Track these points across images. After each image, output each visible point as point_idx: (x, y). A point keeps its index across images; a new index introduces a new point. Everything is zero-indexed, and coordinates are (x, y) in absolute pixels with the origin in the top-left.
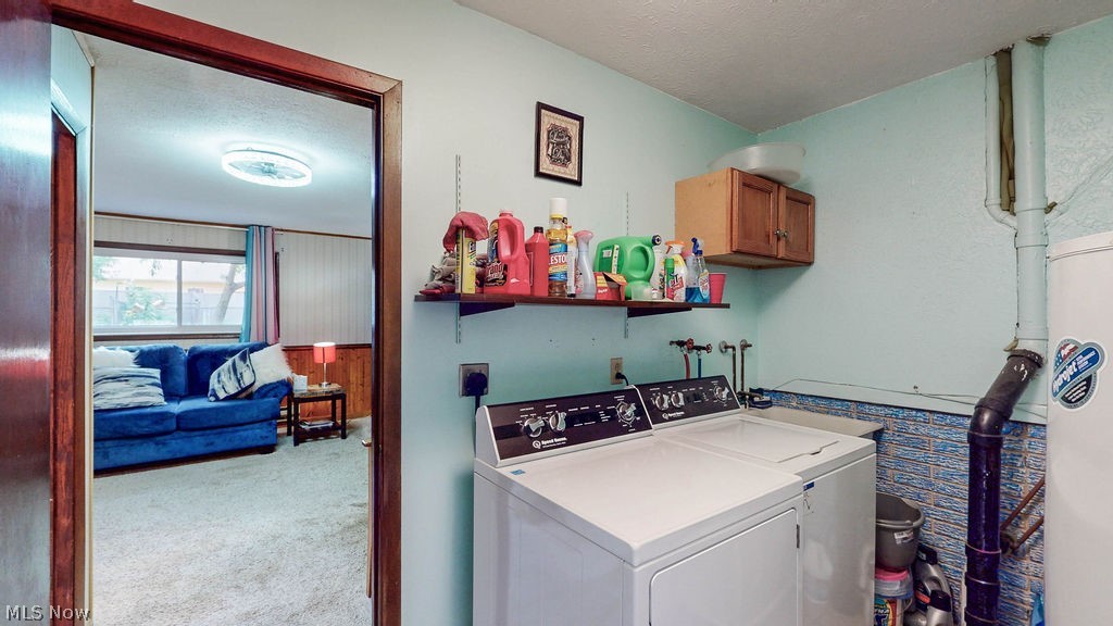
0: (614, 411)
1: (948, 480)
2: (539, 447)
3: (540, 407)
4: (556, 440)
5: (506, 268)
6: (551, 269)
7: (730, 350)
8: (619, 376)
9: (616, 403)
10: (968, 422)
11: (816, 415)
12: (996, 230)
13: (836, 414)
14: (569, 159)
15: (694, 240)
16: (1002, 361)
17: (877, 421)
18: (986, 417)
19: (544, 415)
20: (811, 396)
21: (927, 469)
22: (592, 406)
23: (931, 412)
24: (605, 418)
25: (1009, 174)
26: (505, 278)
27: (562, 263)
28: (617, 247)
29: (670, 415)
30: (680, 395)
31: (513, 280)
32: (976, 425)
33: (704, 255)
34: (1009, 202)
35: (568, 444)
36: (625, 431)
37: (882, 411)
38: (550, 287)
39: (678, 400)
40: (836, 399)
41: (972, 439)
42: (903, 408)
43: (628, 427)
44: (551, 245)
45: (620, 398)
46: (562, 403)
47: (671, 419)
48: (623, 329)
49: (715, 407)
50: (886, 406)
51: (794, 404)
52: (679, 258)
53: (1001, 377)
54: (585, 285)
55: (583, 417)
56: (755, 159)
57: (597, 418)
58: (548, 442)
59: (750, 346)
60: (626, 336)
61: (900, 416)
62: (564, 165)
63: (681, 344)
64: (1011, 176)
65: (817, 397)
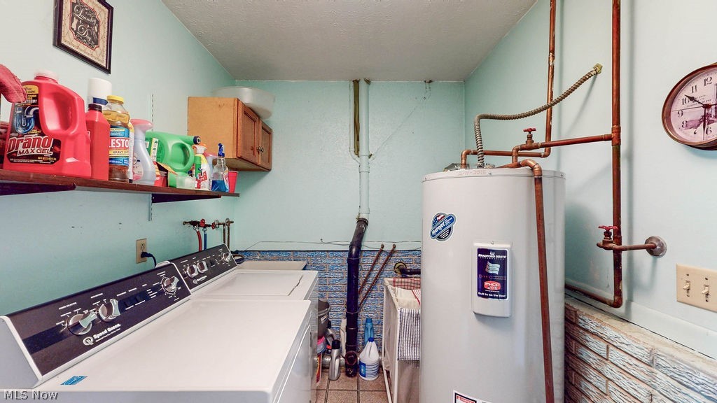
0: (159, 286)
1: (334, 284)
2: (91, 342)
3: (84, 299)
4: (109, 329)
5: (57, 143)
6: (111, 152)
7: (221, 226)
8: (145, 255)
9: (159, 279)
10: (347, 254)
11: (272, 262)
12: (352, 162)
13: (283, 260)
14: (97, 43)
15: (220, 145)
16: (355, 225)
17: (304, 260)
18: (354, 250)
19: (90, 307)
20: (269, 251)
21: (326, 281)
22: (139, 286)
23: (327, 251)
24: (153, 295)
25: (357, 138)
26: (57, 155)
27: (125, 148)
28: (154, 140)
29: (198, 280)
30: (204, 263)
31: (69, 160)
32: (350, 255)
33: (226, 157)
34: (357, 151)
35: (123, 329)
36: (172, 302)
37: (306, 254)
38: (110, 171)
39: (202, 268)
40: (283, 251)
41: (349, 261)
42: (315, 251)
43: (173, 298)
44: (112, 127)
45: (162, 274)
46: (109, 289)
47: (200, 283)
48: (147, 214)
49: (223, 268)
50: (308, 251)
51: (258, 258)
52: (203, 157)
53: (356, 231)
54: (145, 172)
55: (133, 299)
56: (248, 96)
57: (146, 297)
58: (101, 334)
59: (232, 222)
60: (150, 219)
61: (314, 255)
62: (90, 46)
63: (194, 223)
64: (358, 140)
65: (272, 251)
